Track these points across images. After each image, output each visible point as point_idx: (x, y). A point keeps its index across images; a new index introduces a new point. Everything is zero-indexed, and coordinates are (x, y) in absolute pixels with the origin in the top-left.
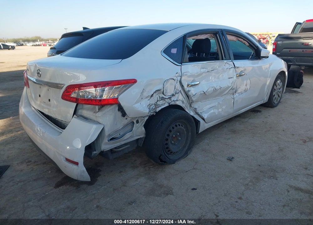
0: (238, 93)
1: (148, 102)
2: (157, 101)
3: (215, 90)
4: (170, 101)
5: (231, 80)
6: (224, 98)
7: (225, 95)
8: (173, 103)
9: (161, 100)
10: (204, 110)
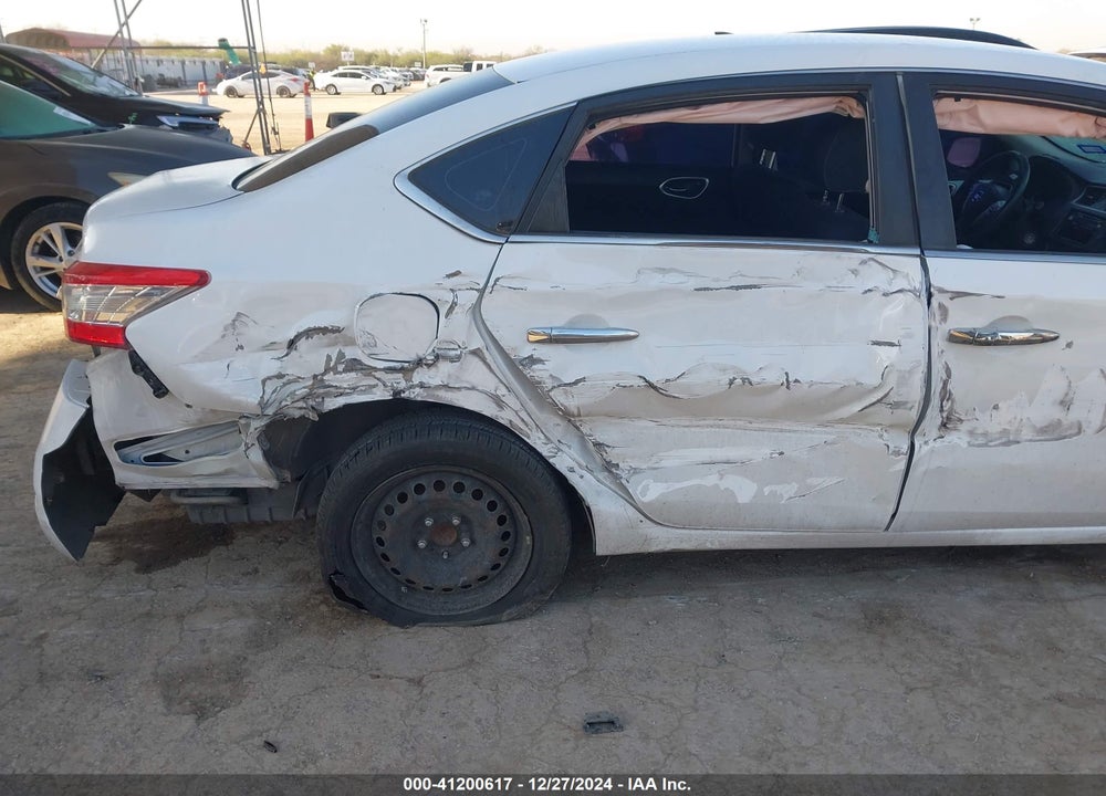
0: (971, 433)
1: (272, 367)
2: (327, 371)
3: (743, 385)
4: (403, 385)
5: (886, 355)
6: (830, 438)
7: (842, 421)
8: (417, 394)
9: (345, 371)
10: (664, 463)
